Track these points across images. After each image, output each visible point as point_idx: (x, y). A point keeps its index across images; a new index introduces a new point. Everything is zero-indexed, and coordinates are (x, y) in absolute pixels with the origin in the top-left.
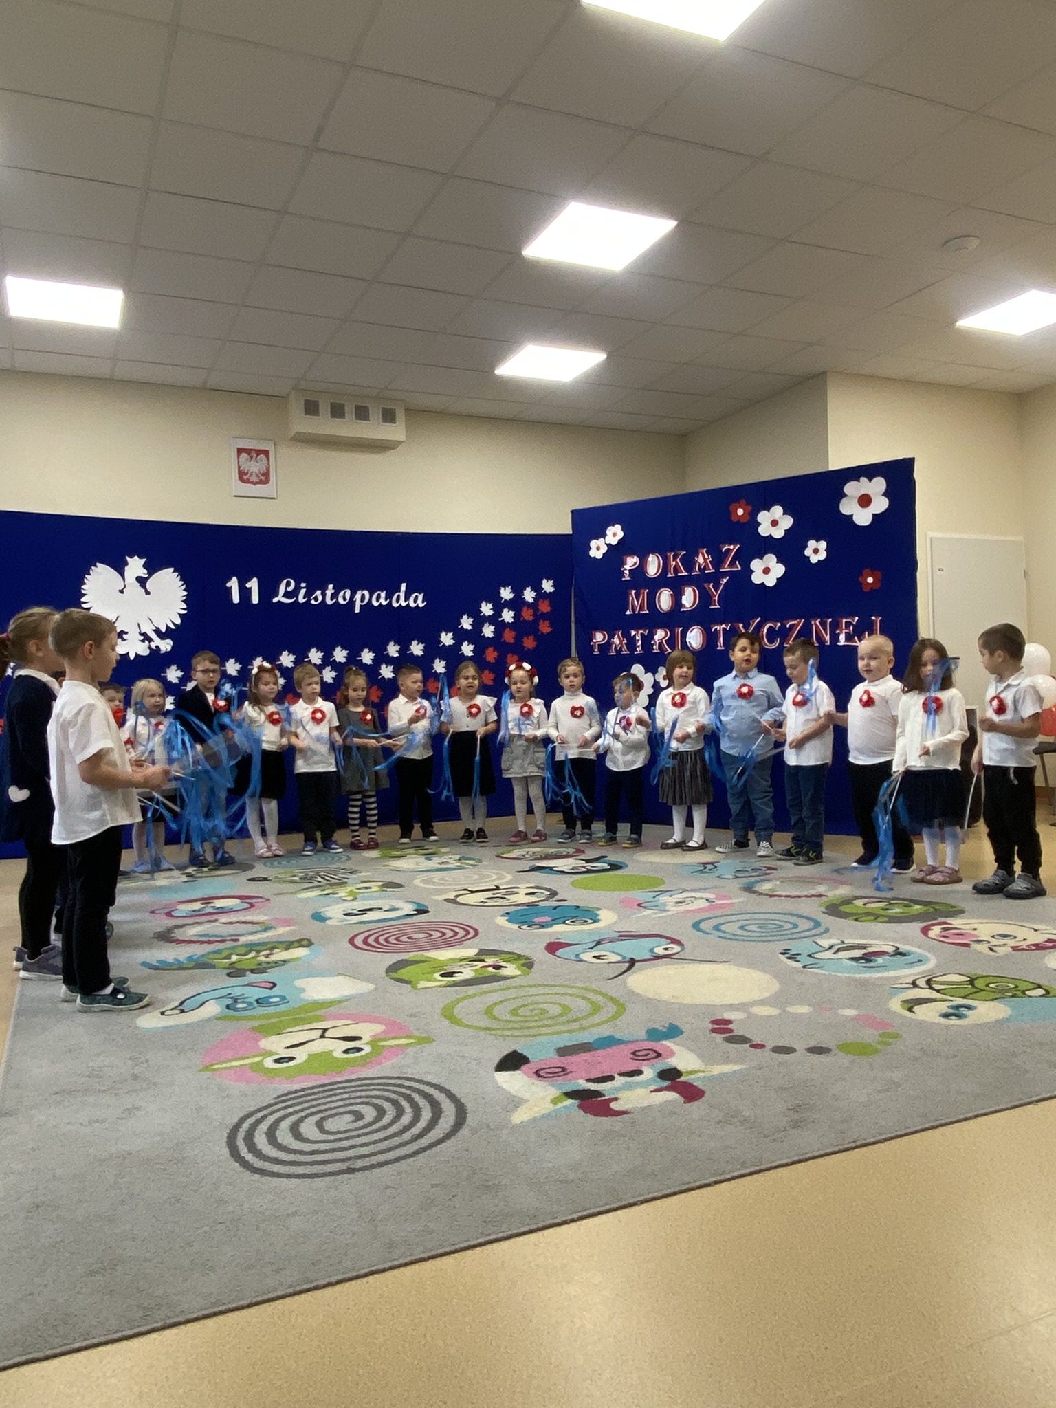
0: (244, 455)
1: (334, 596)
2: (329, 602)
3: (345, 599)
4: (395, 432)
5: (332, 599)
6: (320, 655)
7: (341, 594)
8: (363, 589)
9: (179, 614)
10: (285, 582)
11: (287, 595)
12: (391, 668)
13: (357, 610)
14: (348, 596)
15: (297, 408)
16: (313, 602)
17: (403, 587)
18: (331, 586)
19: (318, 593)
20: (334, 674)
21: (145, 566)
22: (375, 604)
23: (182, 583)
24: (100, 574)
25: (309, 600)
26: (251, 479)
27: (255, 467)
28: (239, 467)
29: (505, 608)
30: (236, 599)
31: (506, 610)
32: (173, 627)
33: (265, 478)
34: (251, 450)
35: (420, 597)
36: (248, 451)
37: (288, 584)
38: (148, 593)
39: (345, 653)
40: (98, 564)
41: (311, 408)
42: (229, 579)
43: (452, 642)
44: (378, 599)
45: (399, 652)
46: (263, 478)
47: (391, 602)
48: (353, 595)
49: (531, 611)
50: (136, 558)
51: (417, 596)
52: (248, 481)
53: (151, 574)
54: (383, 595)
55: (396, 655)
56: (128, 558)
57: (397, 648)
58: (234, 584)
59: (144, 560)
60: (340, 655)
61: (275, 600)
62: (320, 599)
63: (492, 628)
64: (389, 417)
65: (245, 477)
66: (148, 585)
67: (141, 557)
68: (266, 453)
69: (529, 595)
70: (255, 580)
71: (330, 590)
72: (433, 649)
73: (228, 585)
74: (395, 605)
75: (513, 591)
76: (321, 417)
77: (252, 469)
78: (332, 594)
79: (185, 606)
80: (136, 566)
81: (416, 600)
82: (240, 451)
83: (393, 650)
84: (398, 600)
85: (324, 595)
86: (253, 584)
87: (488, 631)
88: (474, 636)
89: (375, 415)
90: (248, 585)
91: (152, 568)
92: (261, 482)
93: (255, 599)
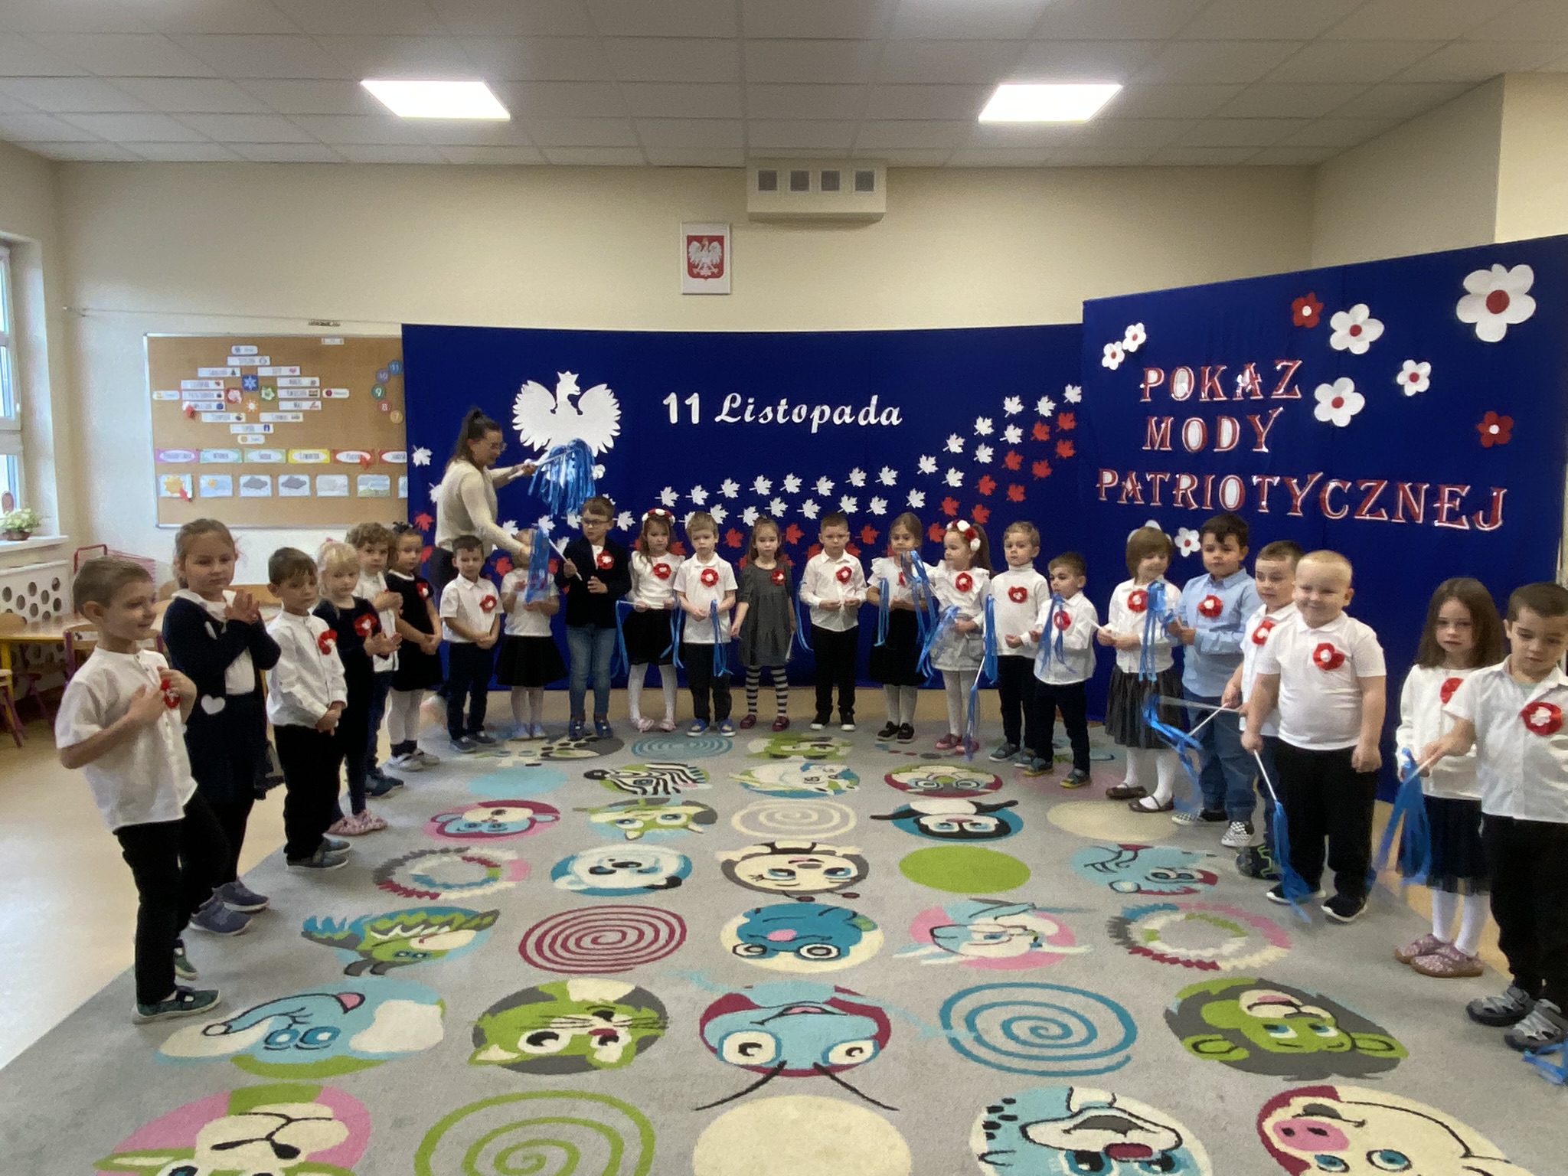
0: (695, 244)
1: (788, 413)
2: (781, 420)
3: (800, 416)
4: (873, 202)
5: (784, 417)
6: (768, 484)
7: (796, 411)
8: (822, 405)
9: (613, 437)
10: (729, 397)
11: (732, 413)
12: (854, 500)
13: (814, 430)
14: (804, 413)
15: (753, 182)
16: (762, 421)
17: (874, 399)
18: (784, 402)
19: (769, 410)
20: (784, 507)
21: (578, 383)
22: (837, 421)
23: (615, 400)
24: (531, 392)
25: (757, 418)
26: (703, 273)
27: (706, 258)
28: (689, 259)
29: (1009, 424)
30: (674, 418)
31: (1011, 428)
32: (605, 451)
33: (718, 271)
34: (702, 237)
35: (896, 412)
36: (699, 239)
37: (733, 400)
38: (580, 413)
39: (798, 482)
40: (529, 382)
41: (768, 182)
42: (667, 395)
43: (934, 469)
44: (841, 416)
45: (865, 481)
46: (716, 271)
47: (856, 420)
48: (810, 411)
49: (1046, 428)
50: (568, 373)
51: (891, 411)
52: (698, 276)
53: (583, 391)
54: (848, 410)
55: (861, 484)
56: (560, 375)
57: (863, 475)
58: (672, 401)
59: (576, 376)
60: (792, 484)
61: (718, 419)
62: (770, 416)
63: (990, 451)
64: (865, 182)
65: (695, 271)
66: (580, 403)
67: (573, 373)
68: (720, 240)
69: (1045, 407)
70: (696, 395)
71: (783, 405)
72: (910, 478)
73: (665, 402)
74: (863, 423)
75: (1022, 402)
76: (778, 192)
77: (703, 260)
78: (785, 410)
79: (618, 427)
80: (568, 383)
81: (889, 417)
82: (690, 239)
83: (857, 478)
84: (866, 417)
85: (775, 412)
86: (694, 401)
87: (984, 455)
88: (965, 461)
89: (847, 182)
90: (687, 402)
91: (584, 384)
92: (714, 276)
93: (695, 420)
